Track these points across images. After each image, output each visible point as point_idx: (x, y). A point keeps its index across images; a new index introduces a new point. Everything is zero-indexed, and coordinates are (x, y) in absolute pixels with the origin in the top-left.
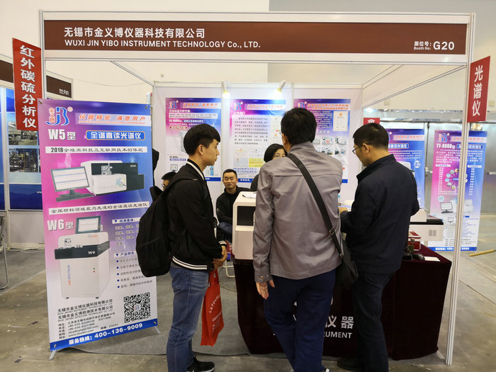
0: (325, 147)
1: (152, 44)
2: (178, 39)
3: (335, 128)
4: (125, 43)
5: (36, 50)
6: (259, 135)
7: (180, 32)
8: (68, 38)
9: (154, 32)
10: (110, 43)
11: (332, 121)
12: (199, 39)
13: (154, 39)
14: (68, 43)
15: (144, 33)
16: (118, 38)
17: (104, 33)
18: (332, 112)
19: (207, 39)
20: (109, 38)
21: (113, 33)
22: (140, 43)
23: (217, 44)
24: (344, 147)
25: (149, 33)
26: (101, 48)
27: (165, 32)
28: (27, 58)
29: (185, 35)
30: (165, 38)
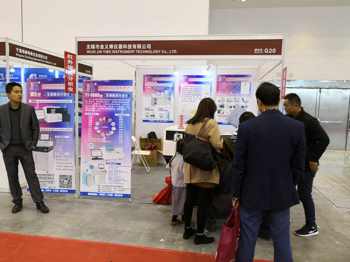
0: (236, 103)
1: (126, 52)
2: (138, 49)
3: (242, 92)
4: (114, 52)
5: (74, 55)
6: (196, 96)
7: (139, 46)
8: (88, 50)
9: (127, 46)
10: (107, 52)
11: (240, 88)
12: (148, 49)
13: (127, 49)
14: (88, 52)
15: (123, 47)
16: (111, 49)
17: (105, 47)
18: (240, 82)
19: (152, 49)
20: (107, 49)
21: (109, 47)
22: (121, 51)
23: (157, 52)
24: (247, 104)
25: (125, 46)
26: (103, 54)
27: (132, 46)
28: (70, 60)
29: (142, 47)
30: (132, 49)
